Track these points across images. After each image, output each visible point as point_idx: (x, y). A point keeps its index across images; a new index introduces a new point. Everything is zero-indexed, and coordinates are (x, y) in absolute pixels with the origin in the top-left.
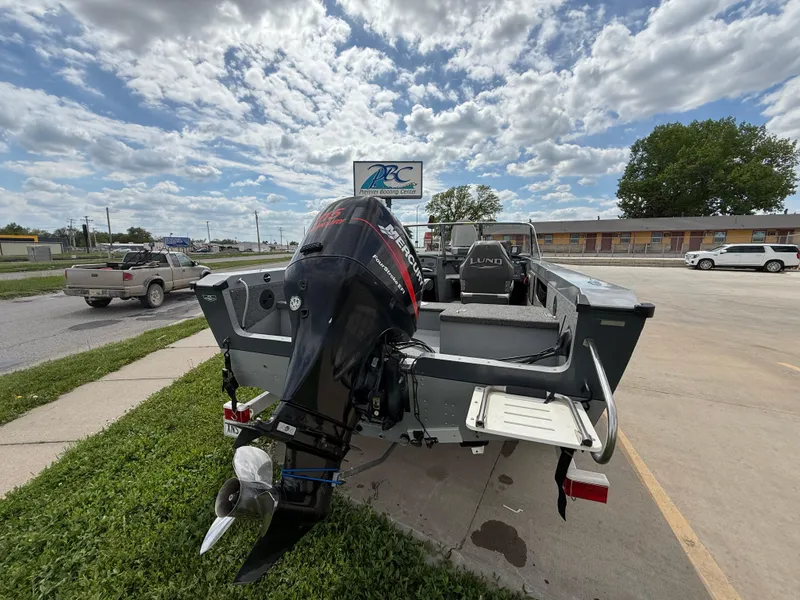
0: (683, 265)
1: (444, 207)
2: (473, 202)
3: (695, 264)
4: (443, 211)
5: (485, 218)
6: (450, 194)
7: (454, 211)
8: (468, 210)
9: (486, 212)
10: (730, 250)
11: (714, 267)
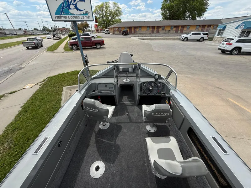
0: (179, 39)
1: (101, 13)
2: (112, 10)
3: (183, 39)
4: (100, 15)
5: (117, 18)
6: (102, 6)
7: (105, 14)
8: (110, 14)
9: (117, 16)
10: (193, 34)
11: (188, 40)
